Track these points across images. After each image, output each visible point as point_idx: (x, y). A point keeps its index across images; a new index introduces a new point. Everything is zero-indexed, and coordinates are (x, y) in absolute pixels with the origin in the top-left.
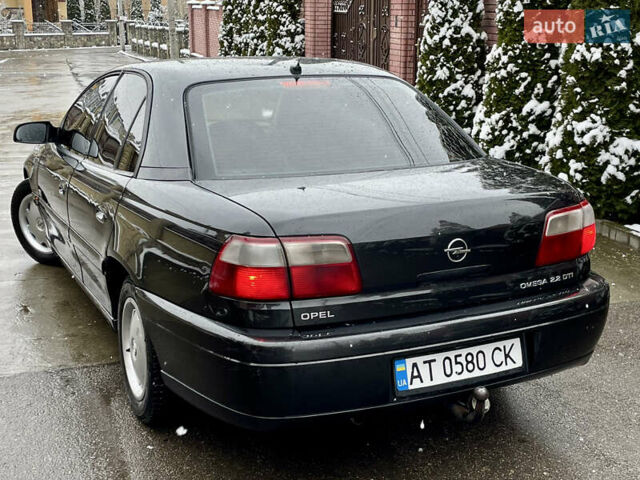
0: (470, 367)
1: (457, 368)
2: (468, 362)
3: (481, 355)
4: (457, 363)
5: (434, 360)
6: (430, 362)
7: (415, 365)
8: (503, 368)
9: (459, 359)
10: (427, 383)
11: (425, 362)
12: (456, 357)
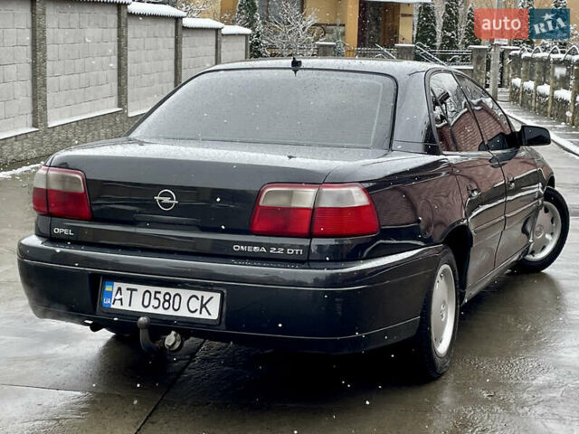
0: (166, 305)
1: (155, 303)
2: (165, 301)
3: (177, 298)
4: (155, 298)
5: (136, 290)
6: (132, 290)
7: (120, 289)
8: (196, 315)
9: (158, 296)
10: (126, 307)
11: (128, 289)
12: (156, 292)
